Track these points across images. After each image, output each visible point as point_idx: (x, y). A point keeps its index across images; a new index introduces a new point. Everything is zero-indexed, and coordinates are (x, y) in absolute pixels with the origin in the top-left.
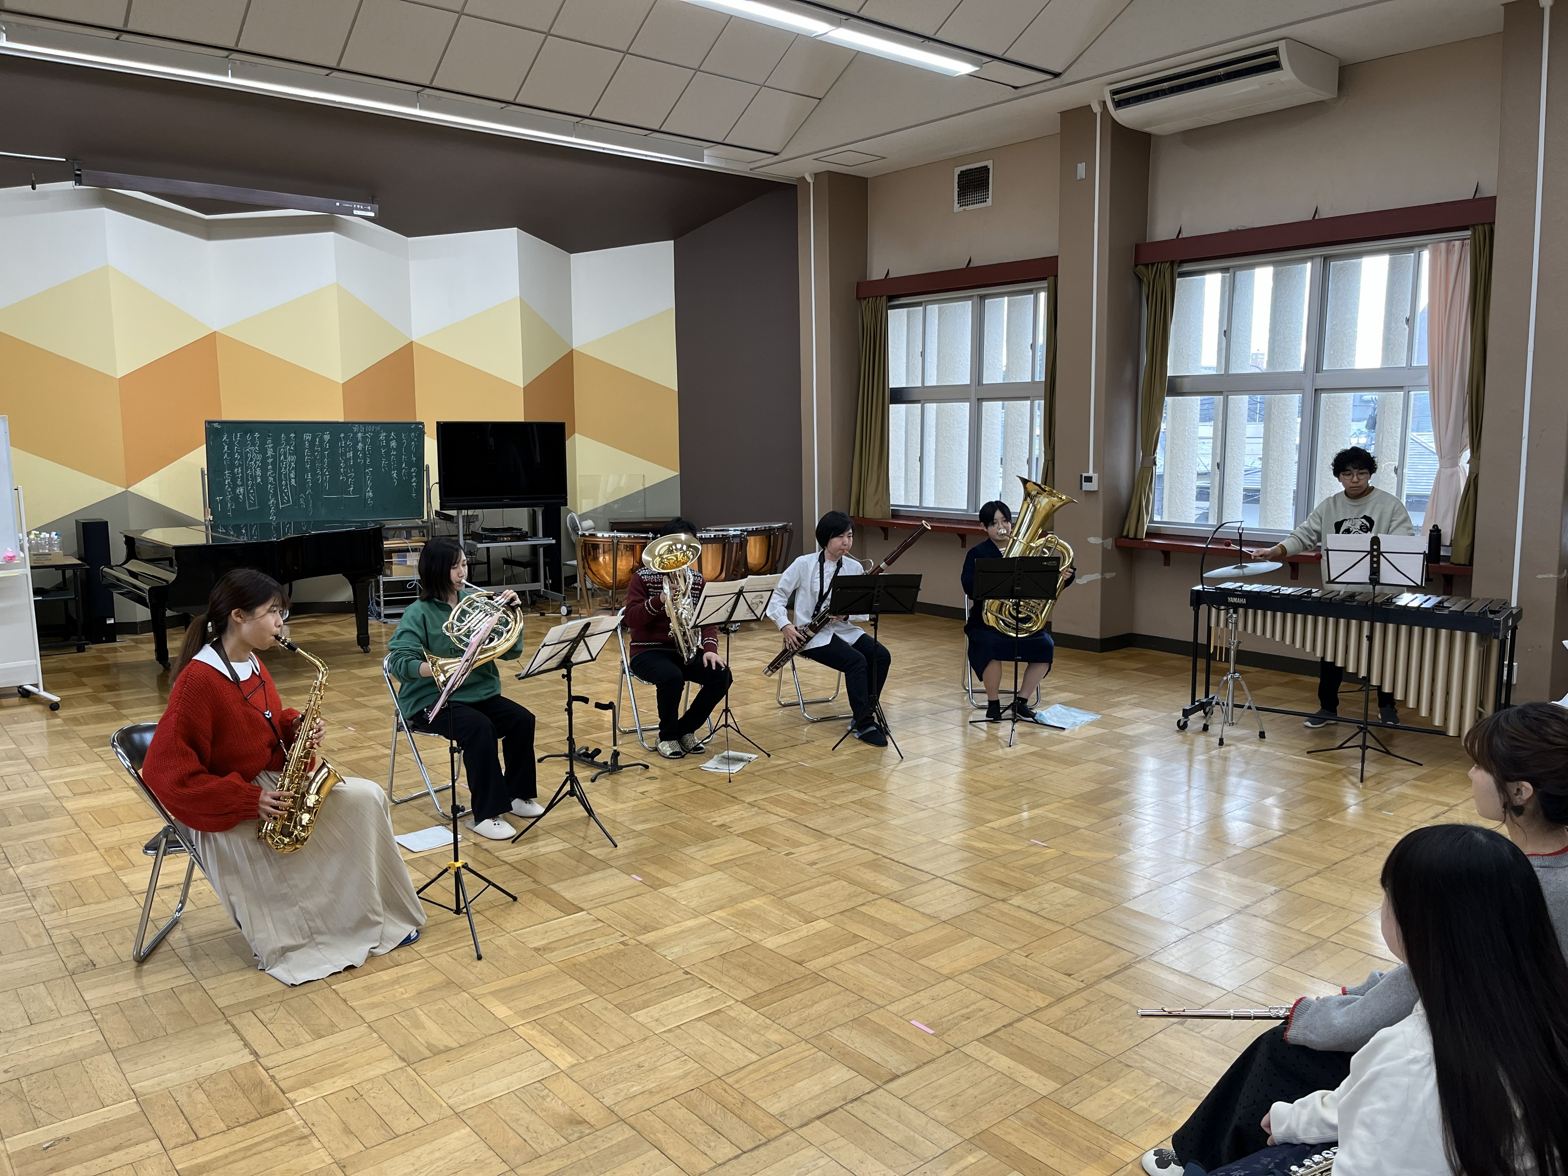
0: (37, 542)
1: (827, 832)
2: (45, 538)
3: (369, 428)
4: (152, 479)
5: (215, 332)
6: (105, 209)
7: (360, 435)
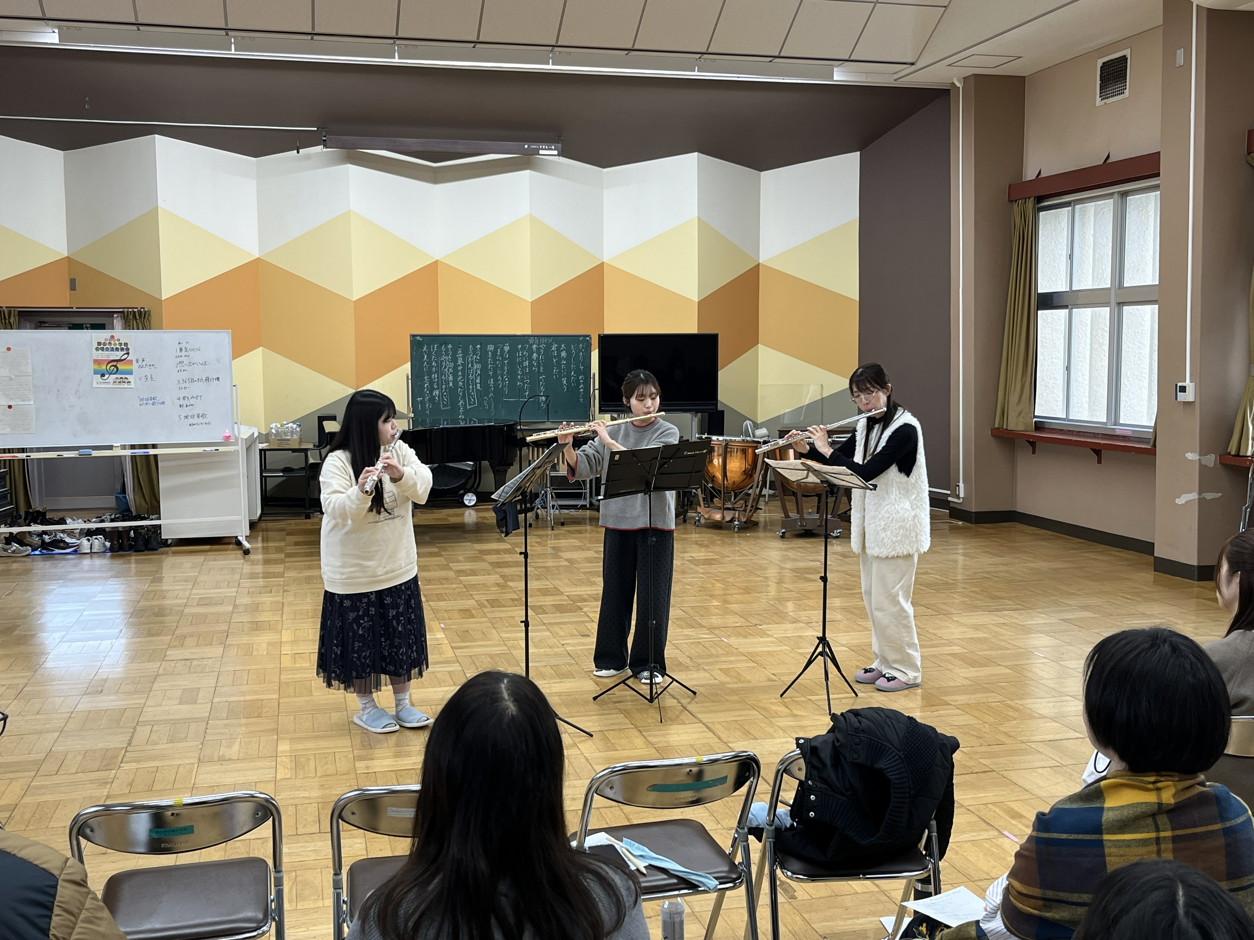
0: (282, 431)
2: (288, 428)
3: (543, 340)
5: (437, 261)
6: (350, 165)
7: (534, 346)
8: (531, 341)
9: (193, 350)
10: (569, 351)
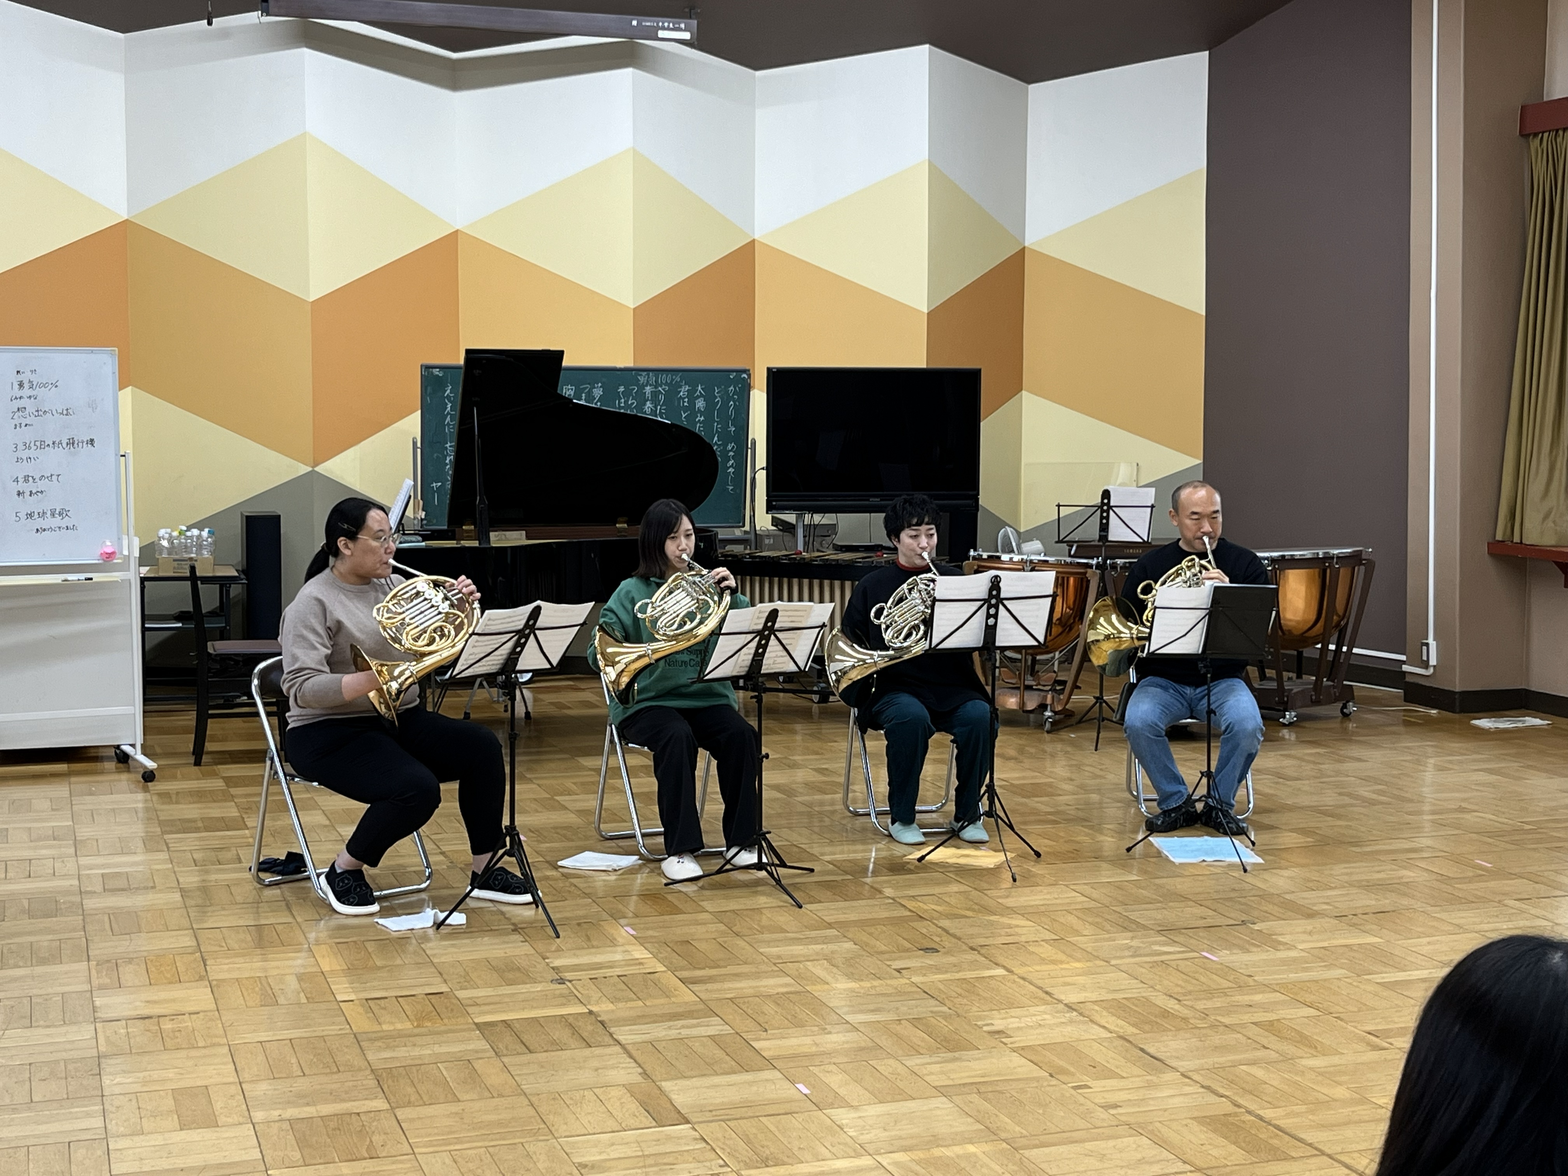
0: (181, 543)
1: (1174, 1063)
2: (191, 537)
3: (663, 378)
4: (350, 453)
5: (457, 231)
6: (306, 51)
7: (648, 389)
8: (642, 379)
9: (45, 386)
10: (709, 398)
